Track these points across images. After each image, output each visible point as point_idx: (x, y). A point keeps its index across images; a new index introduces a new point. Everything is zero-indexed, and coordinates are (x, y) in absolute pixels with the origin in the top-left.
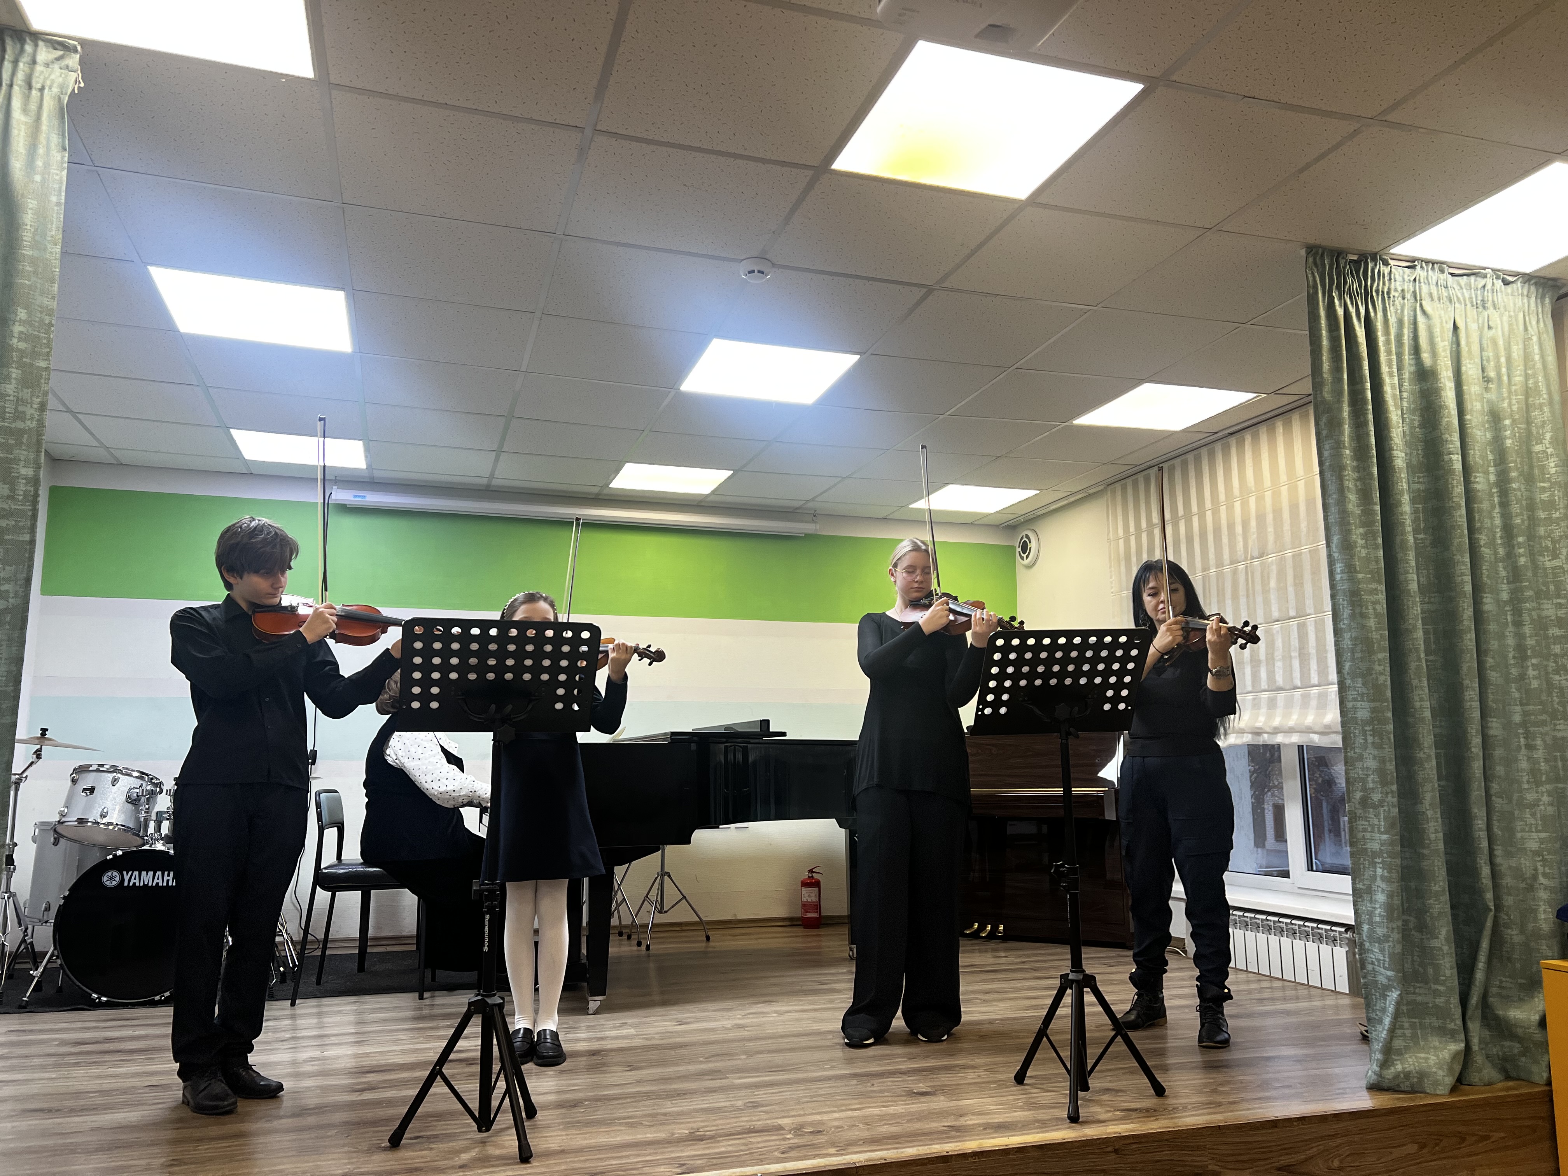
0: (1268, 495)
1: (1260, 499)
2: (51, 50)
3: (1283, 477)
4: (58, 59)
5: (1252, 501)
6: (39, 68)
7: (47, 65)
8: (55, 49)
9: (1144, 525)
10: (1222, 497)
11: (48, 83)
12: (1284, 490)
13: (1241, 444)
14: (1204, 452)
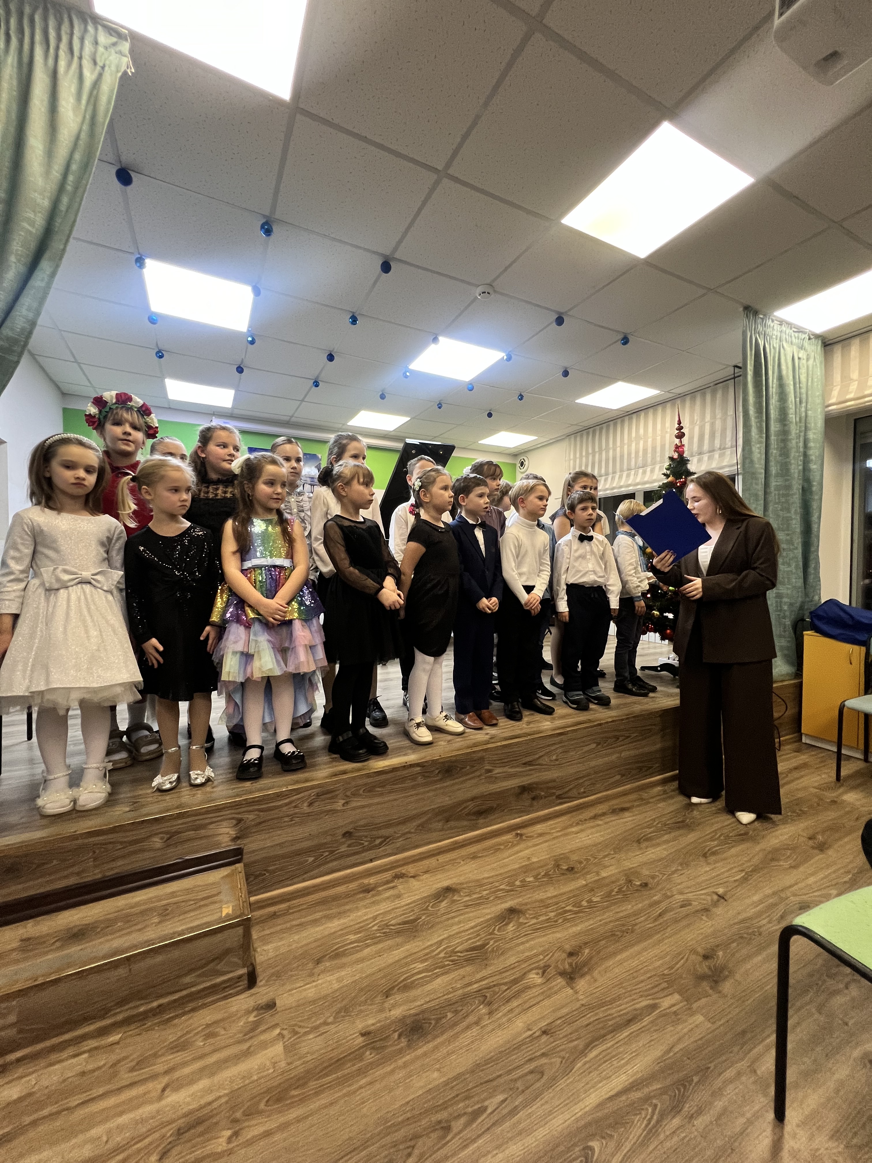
0: (650, 440)
1: (646, 442)
2: (108, 35)
3: (659, 432)
4: (114, 44)
5: (641, 443)
6: (101, 49)
7: (106, 48)
8: (111, 35)
9: (584, 454)
10: (626, 441)
11: (107, 62)
12: (659, 438)
13: (638, 418)
14: (619, 421)
